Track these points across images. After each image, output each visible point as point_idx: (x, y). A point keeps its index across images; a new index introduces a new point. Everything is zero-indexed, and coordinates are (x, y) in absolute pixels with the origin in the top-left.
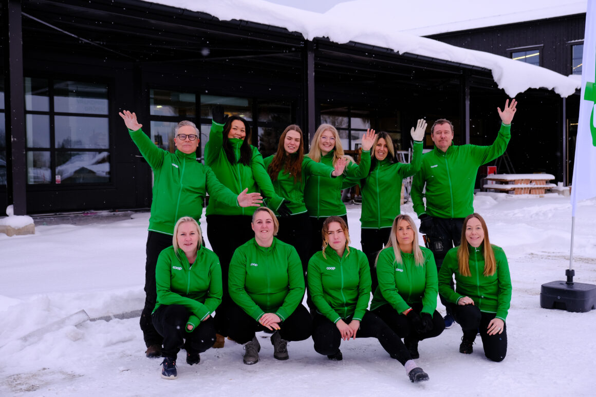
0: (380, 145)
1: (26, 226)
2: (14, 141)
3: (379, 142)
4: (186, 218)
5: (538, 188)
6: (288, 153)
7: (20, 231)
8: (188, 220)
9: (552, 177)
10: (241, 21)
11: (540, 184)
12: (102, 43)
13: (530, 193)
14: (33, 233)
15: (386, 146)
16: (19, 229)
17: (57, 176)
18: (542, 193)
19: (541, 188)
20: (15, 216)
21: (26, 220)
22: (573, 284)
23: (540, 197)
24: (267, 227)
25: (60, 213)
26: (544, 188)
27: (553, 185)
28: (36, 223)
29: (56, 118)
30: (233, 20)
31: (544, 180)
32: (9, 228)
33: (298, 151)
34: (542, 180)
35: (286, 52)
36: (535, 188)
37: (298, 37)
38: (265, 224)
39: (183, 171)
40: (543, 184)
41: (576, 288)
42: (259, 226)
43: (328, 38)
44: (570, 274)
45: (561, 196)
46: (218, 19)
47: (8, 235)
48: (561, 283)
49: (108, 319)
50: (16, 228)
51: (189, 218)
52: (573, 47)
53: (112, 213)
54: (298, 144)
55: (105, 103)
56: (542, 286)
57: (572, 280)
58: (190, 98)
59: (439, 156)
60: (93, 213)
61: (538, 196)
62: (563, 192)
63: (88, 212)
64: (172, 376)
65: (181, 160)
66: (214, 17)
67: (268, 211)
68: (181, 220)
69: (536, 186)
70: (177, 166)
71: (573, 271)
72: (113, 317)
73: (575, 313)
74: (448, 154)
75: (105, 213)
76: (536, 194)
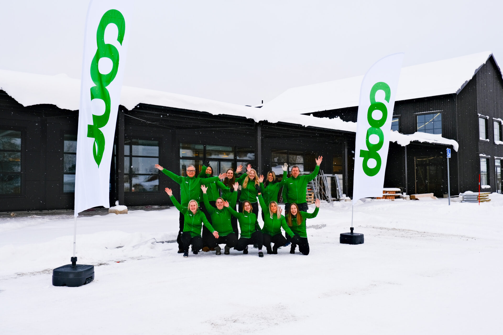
0: (270, 176)
1: (124, 210)
2: (120, 172)
3: (270, 175)
4: (192, 200)
5: (390, 196)
6: (229, 179)
7: (121, 212)
8: (193, 201)
9: (399, 190)
10: (223, 115)
11: (392, 194)
12: (157, 123)
13: (386, 198)
14: (127, 213)
15: (272, 176)
16: (121, 211)
17: (132, 188)
18: (393, 198)
19: (392, 196)
20: (119, 205)
21: (124, 208)
22: (353, 233)
23: (392, 200)
24: (221, 204)
25: (134, 207)
26: (394, 195)
27: (400, 194)
28: (128, 209)
29: (133, 158)
30: (219, 114)
31: (394, 191)
32: (117, 211)
33: (233, 178)
34: (393, 191)
35: (247, 127)
36: (388, 196)
37: (252, 121)
38: (220, 203)
39: (190, 184)
40: (394, 194)
41: (354, 235)
42: (218, 204)
43: (267, 120)
44: (352, 229)
45: (405, 200)
46: (212, 114)
47: (116, 214)
48: (348, 233)
49: (163, 242)
50: (120, 211)
51: (193, 200)
52: (417, 116)
53: (160, 207)
54: (232, 175)
55: (157, 148)
56: (340, 234)
57: (353, 232)
58: (201, 147)
59: (293, 180)
60: (150, 207)
61: (391, 200)
62: (405, 198)
63: (148, 206)
64: (186, 257)
65: (189, 180)
66: (210, 113)
67: (221, 199)
68: (191, 201)
69: (389, 195)
70: (187, 183)
71: (353, 228)
72: (165, 242)
73: (352, 245)
74: (297, 179)
75: (156, 207)
76: (389, 199)
